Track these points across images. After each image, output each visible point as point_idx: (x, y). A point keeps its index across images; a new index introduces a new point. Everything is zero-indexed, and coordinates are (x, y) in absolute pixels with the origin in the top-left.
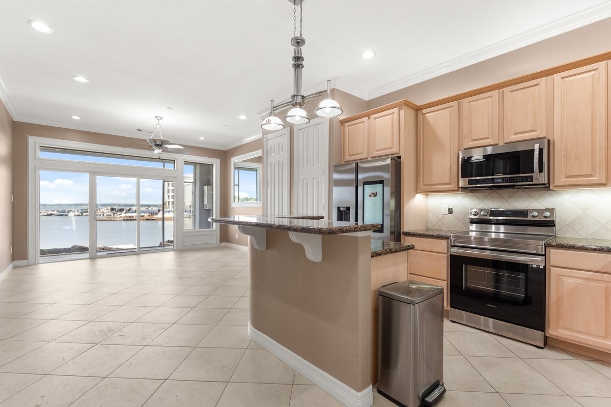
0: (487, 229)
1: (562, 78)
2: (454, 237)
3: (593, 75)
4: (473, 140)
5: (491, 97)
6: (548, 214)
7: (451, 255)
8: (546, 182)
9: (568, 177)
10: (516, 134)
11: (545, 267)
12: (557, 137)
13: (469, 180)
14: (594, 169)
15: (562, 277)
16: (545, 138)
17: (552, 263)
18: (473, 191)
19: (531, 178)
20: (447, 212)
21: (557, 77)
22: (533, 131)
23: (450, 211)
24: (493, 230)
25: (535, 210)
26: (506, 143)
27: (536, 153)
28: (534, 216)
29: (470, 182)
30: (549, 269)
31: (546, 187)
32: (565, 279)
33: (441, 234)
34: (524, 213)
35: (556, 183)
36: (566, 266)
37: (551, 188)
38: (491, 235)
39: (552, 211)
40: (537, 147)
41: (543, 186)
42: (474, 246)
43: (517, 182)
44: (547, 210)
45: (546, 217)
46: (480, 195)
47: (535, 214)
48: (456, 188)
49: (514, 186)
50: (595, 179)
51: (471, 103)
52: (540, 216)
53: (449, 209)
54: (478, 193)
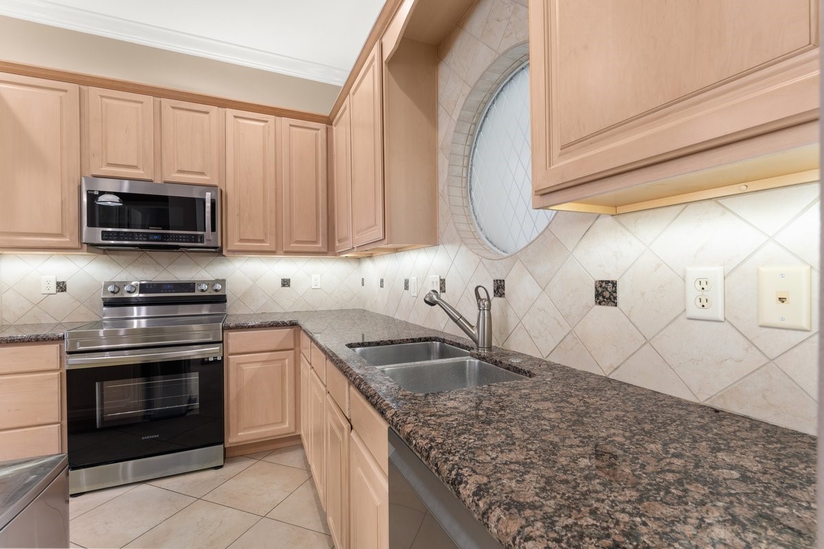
0: (125, 313)
1: (235, 117)
2: (72, 335)
3: (264, 127)
4: (109, 165)
5: (142, 103)
6: (219, 286)
7: (67, 370)
8: (219, 245)
9: (241, 240)
10: (180, 171)
11: (223, 357)
12: (230, 189)
13: (103, 232)
14: (265, 234)
15: (241, 366)
16: (216, 186)
17: (231, 350)
18: (108, 252)
19: (202, 238)
20: (53, 289)
21: (230, 112)
22: (202, 173)
23: (61, 287)
24: (135, 315)
25: (204, 282)
26: (165, 182)
27: (208, 205)
28: (202, 291)
29: (106, 236)
30: (228, 359)
31: (217, 252)
32: (245, 367)
33: (42, 333)
34: (190, 286)
35: (229, 248)
36: (244, 350)
37: (224, 253)
38: (132, 324)
39: (223, 282)
40: (208, 196)
41: (214, 250)
42: (104, 346)
43: (182, 242)
44: (217, 281)
45: (216, 290)
46: (121, 258)
47: (204, 287)
48: (76, 245)
49: (177, 247)
50: (266, 245)
51: (104, 100)
52: (209, 290)
53: (58, 284)
54: (118, 255)
